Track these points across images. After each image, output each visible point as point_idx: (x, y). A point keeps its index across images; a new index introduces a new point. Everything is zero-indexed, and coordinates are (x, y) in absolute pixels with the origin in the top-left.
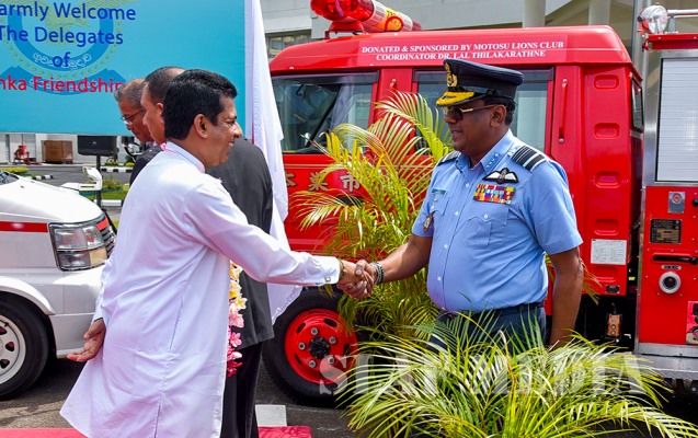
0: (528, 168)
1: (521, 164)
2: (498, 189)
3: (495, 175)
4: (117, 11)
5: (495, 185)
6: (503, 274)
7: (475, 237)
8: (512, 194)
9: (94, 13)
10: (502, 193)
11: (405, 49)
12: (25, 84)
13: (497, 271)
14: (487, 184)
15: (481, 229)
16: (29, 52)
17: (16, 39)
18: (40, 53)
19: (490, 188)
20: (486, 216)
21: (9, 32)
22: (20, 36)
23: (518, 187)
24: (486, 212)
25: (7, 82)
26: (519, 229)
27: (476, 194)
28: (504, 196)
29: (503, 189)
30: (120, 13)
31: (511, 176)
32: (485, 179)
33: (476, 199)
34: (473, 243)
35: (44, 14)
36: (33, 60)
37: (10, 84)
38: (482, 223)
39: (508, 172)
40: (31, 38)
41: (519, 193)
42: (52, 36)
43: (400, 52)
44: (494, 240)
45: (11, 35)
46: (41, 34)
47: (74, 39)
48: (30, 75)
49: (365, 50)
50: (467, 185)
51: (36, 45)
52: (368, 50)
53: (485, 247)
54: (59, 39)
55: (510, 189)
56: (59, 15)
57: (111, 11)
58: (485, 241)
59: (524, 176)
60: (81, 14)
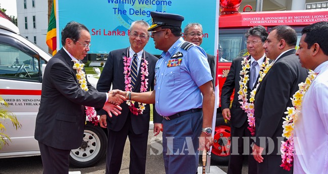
0: (186, 50)
1: (183, 49)
2: (176, 60)
3: (175, 56)
4: (164, 2)
5: (175, 59)
6: (183, 96)
7: (168, 82)
8: (181, 61)
9: (154, 3)
10: (177, 62)
11: (263, 19)
12: (124, 33)
13: (179, 95)
14: (172, 60)
15: (170, 78)
16: (127, 20)
17: (121, 14)
18: (131, 19)
19: (173, 61)
20: (171, 72)
21: (119, 11)
22: (123, 12)
23: (182, 58)
24: (172, 70)
25: (117, 32)
26: (186, 76)
27: (168, 65)
28: (178, 63)
29: (177, 60)
30: (165, 2)
31: (180, 55)
32: (171, 58)
33: (168, 66)
34: (168, 84)
35: (134, 3)
36: (128, 23)
37: (118, 33)
38: (170, 76)
39: (179, 53)
40: (128, 13)
41: (183, 61)
42: (136, 12)
43: (261, 20)
44: (176, 82)
45: (120, 11)
46: (132, 12)
47: (146, 14)
48: (126, 29)
49: (245, 19)
50: (166, 62)
51: (130, 16)
52: (246, 19)
53: (173, 85)
54: (139, 14)
55: (180, 59)
56: (140, 3)
57: (161, 1)
58: (172, 83)
59: (185, 53)
60: (149, 3)
